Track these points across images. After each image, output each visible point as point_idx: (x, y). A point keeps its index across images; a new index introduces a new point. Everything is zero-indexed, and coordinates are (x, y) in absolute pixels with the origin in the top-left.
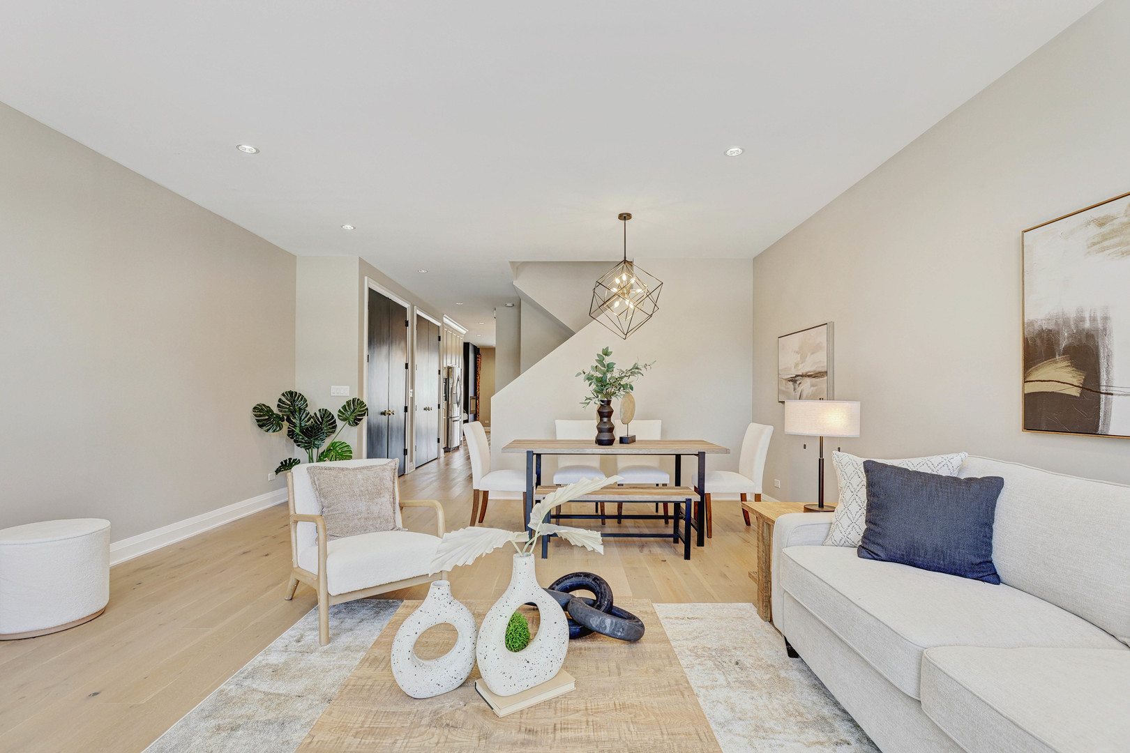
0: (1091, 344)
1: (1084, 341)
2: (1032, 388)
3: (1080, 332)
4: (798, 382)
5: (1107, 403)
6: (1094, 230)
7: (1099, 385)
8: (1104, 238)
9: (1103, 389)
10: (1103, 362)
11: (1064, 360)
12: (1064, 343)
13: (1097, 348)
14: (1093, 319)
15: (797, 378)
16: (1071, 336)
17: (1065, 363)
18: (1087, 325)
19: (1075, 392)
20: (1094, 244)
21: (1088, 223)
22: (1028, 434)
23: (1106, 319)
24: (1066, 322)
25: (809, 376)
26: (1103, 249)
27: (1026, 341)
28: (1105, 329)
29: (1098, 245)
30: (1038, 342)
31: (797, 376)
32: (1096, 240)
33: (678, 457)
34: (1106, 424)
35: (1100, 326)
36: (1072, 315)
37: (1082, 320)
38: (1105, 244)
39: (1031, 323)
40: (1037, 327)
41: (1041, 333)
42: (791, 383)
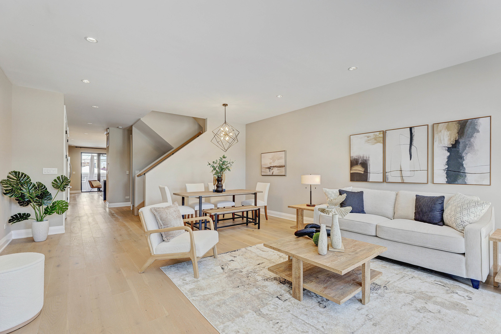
0: (366, 162)
1: (364, 162)
2: (352, 172)
3: (364, 159)
4: (271, 169)
5: (369, 175)
6: (366, 138)
7: (368, 171)
8: (369, 140)
9: (368, 172)
10: (368, 166)
11: (360, 165)
12: (360, 162)
13: (367, 163)
14: (366, 157)
15: (271, 167)
16: (361, 160)
17: (360, 166)
18: (365, 158)
19: (363, 173)
20: (366, 141)
21: (365, 136)
22: (351, 182)
23: (369, 157)
24: (360, 157)
25: (276, 167)
26: (368, 143)
27: (351, 161)
28: (369, 159)
29: (367, 141)
30: (354, 161)
31: (270, 167)
32: (367, 140)
33: (234, 196)
34: (369, 179)
35: (368, 159)
36: (362, 156)
37: (364, 157)
38: (369, 141)
39: (352, 157)
40: (354, 158)
41: (355, 159)
42: (268, 169)
